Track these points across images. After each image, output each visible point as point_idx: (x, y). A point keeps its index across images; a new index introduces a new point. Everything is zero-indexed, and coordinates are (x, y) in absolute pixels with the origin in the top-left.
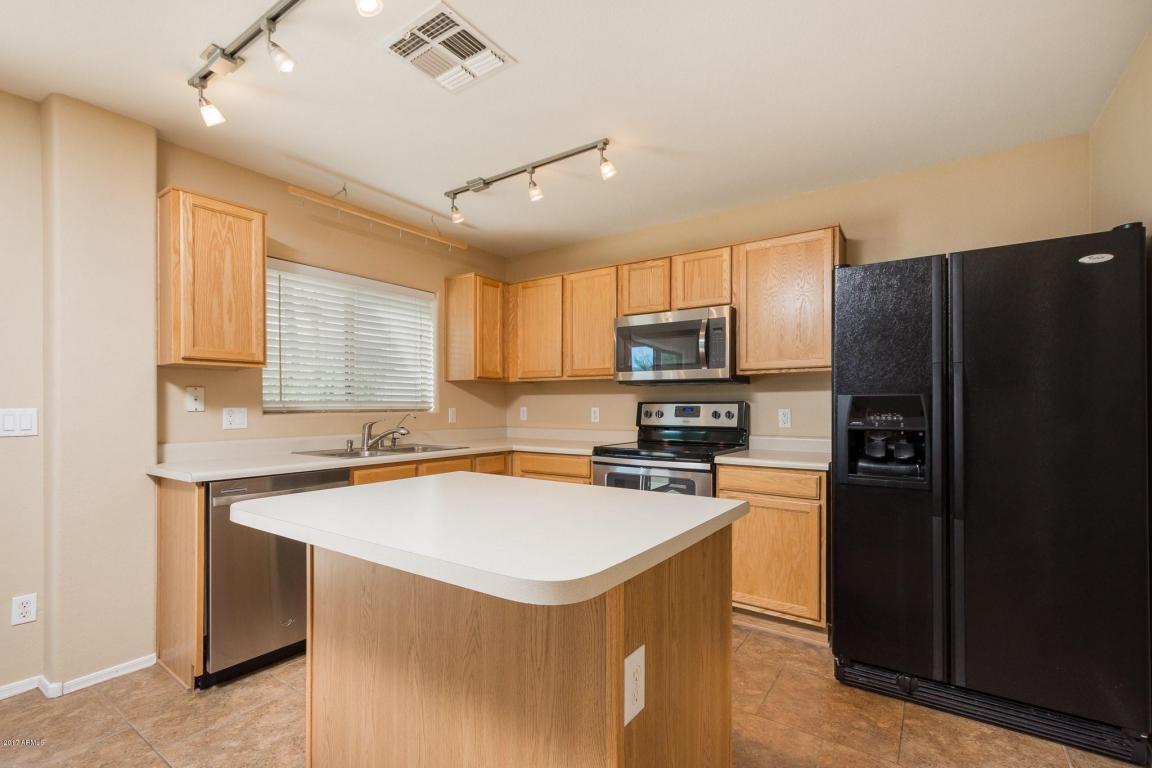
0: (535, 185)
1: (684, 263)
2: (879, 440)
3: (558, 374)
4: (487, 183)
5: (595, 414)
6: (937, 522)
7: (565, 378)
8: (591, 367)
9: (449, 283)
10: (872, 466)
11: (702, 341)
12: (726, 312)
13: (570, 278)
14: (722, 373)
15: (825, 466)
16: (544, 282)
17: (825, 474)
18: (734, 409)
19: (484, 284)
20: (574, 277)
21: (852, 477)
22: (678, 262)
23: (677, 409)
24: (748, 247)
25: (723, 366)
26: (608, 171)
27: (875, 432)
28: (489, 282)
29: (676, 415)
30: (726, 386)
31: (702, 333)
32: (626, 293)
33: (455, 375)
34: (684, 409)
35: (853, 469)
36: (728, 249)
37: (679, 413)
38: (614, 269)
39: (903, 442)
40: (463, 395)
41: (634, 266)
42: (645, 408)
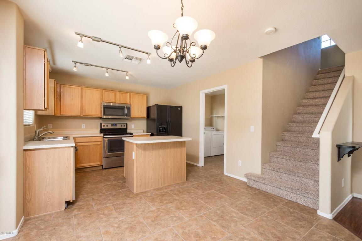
0: (108, 72)
1: (119, 93)
3: (80, 114)
4: (91, 65)
5: (84, 126)
7: (82, 116)
8: (92, 113)
11: (126, 111)
13: (84, 88)
14: (129, 117)
16: (73, 87)
18: (125, 124)
23: (111, 124)
24: (132, 94)
26: (127, 78)
29: (112, 126)
32: (104, 96)
34: (113, 124)
36: (129, 93)
37: (112, 125)
38: (100, 90)
42: (103, 124)
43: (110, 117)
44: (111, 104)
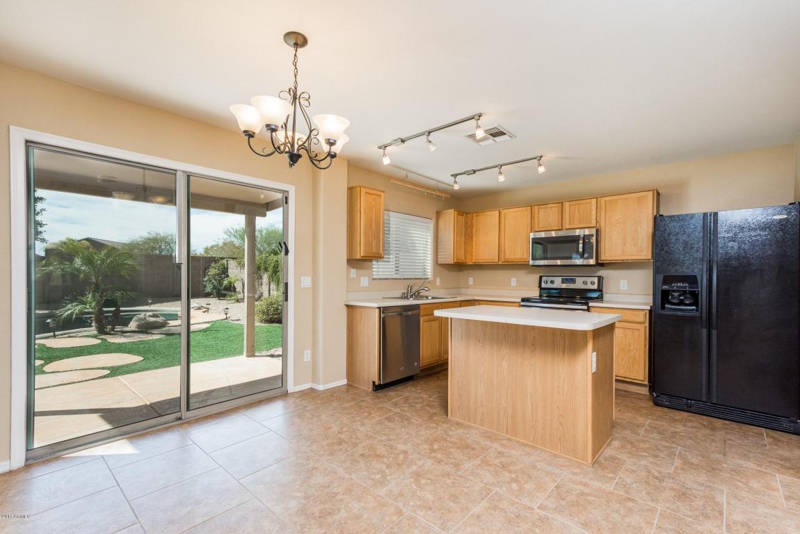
0: (500, 173)
1: (570, 206)
2: (676, 294)
3: (497, 260)
4: (475, 172)
5: (514, 282)
6: (704, 331)
7: (500, 263)
8: (516, 257)
9: (438, 214)
10: (673, 307)
11: (581, 246)
12: (593, 232)
13: (503, 212)
14: (592, 262)
15: (649, 308)
16: (489, 213)
17: (648, 312)
18: (596, 280)
19: (459, 214)
20: (505, 211)
21: (662, 312)
22: (567, 205)
23: (562, 279)
24: (606, 199)
25: (592, 258)
26: (541, 170)
27: (674, 291)
28: (461, 213)
29: (562, 283)
30: (593, 268)
31: (581, 242)
32: (536, 220)
33: (441, 261)
34: (566, 279)
35: (663, 308)
36: (595, 200)
37: (564, 281)
38: (530, 208)
39: (688, 296)
40: (444, 271)
41: (541, 206)
42: (544, 279)
43: (559, 262)
44: (553, 234)
